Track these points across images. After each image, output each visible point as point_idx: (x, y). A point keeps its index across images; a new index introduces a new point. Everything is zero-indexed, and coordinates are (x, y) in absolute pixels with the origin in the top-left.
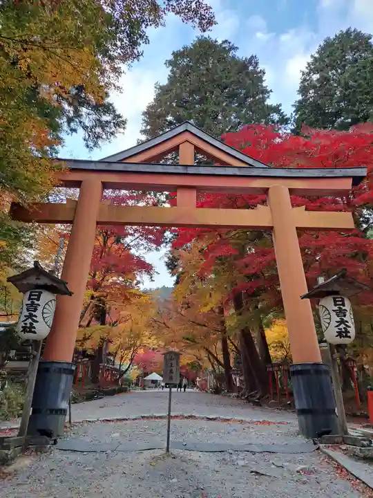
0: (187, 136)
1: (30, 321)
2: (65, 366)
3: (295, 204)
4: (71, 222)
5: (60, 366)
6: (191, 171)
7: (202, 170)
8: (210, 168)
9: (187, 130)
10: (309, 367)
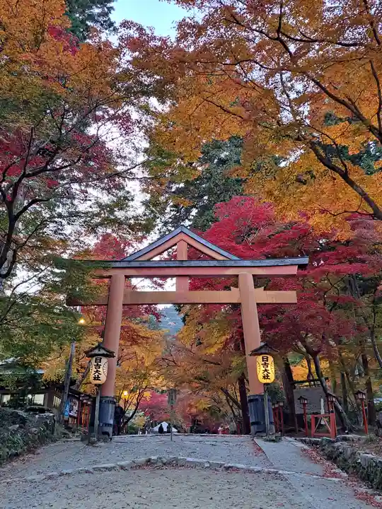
0: (182, 236)
1: (97, 374)
2: (111, 399)
3: (256, 286)
4: (107, 305)
5: (108, 399)
6: (185, 264)
7: (193, 263)
8: (198, 262)
9: (182, 232)
10: (257, 397)
